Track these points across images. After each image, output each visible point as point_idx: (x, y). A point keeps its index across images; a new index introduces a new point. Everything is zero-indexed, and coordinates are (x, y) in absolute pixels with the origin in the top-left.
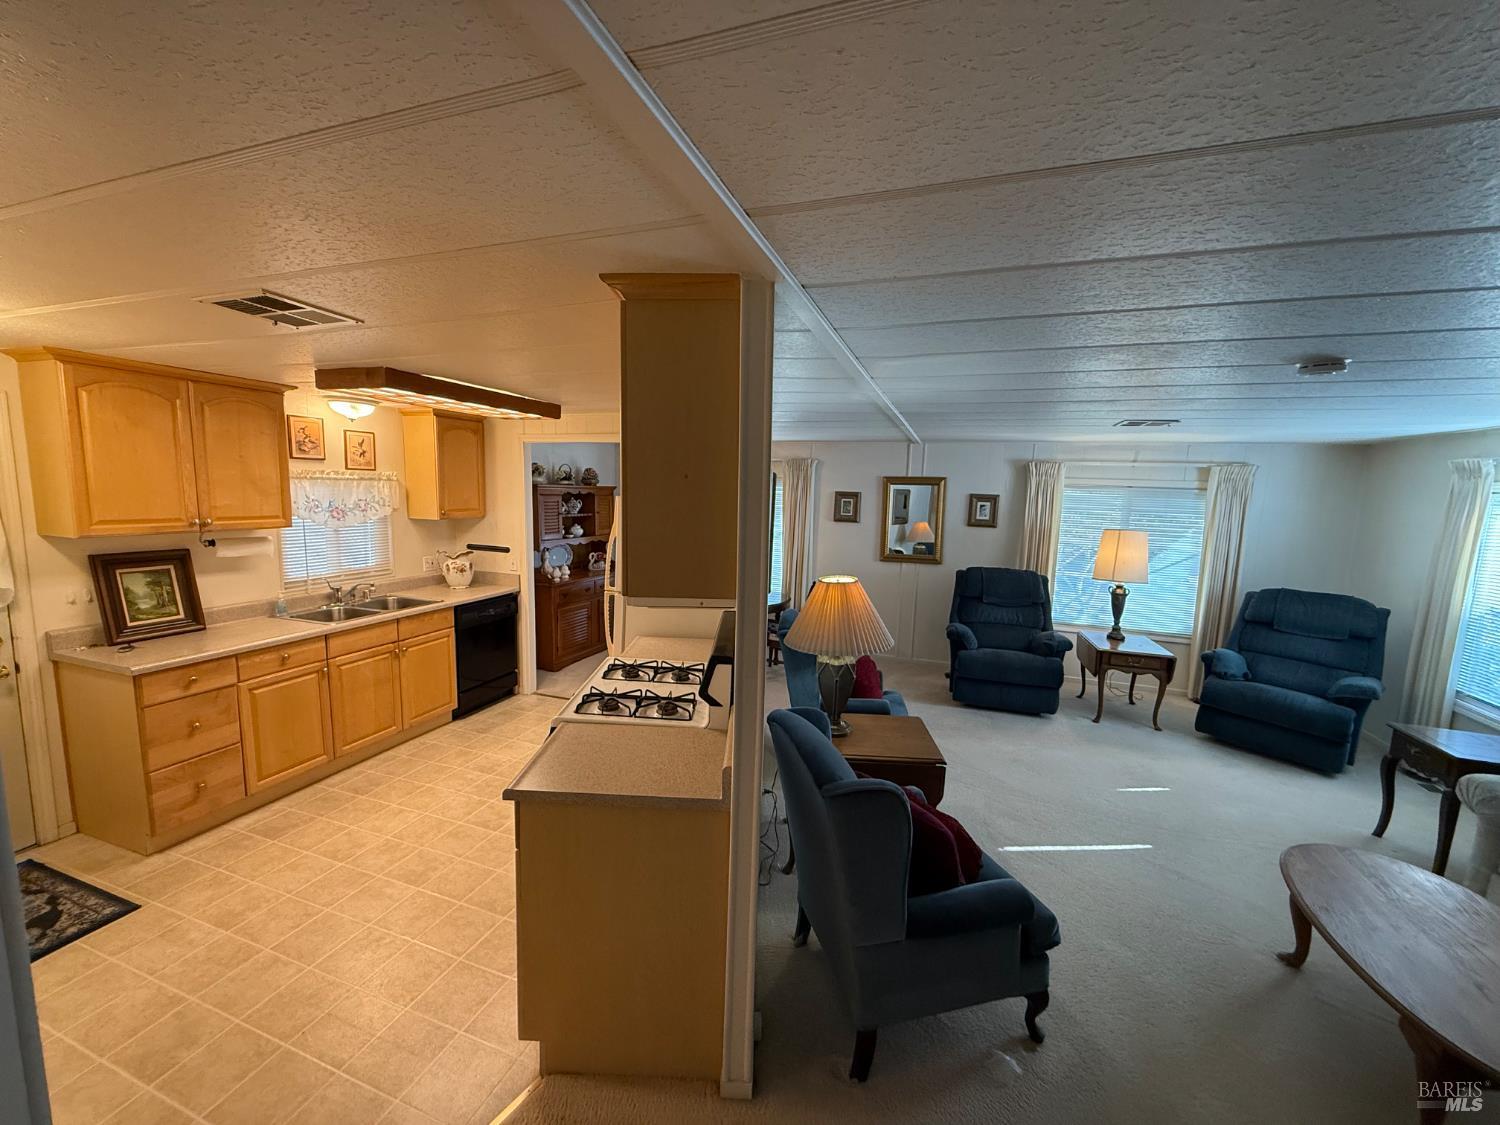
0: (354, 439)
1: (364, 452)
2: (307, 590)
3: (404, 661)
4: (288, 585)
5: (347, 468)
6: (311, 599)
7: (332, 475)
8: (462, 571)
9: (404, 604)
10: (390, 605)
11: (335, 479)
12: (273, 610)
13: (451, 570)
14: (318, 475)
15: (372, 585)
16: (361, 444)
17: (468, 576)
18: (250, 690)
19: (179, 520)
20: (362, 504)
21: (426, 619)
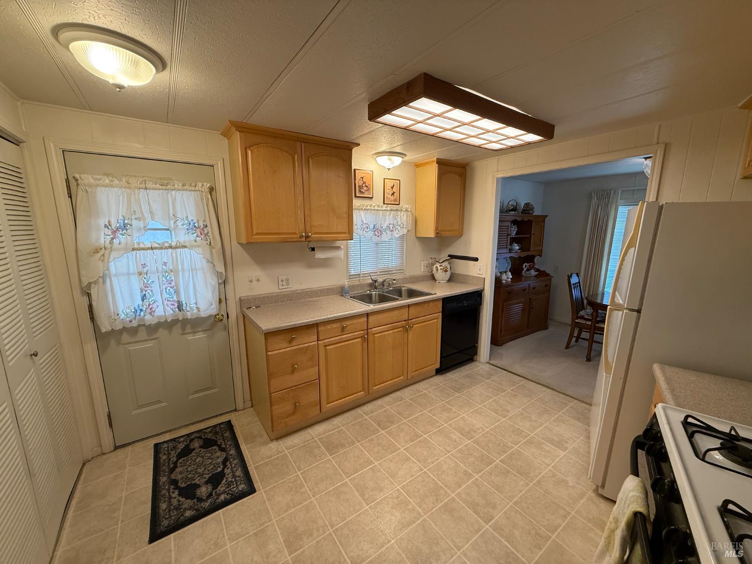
1: (394, 193)
2: (360, 280)
3: (410, 333)
4: (351, 277)
5: (384, 204)
6: (361, 286)
7: (376, 208)
8: (446, 271)
9: (412, 293)
10: (403, 293)
11: (378, 210)
12: (342, 292)
13: (439, 271)
14: (369, 208)
15: (394, 280)
16: (392, 187)
17: (448, 274)
18: (325, 346)
19: (295, 233)
20: (391, 226)
21: (425, 306)
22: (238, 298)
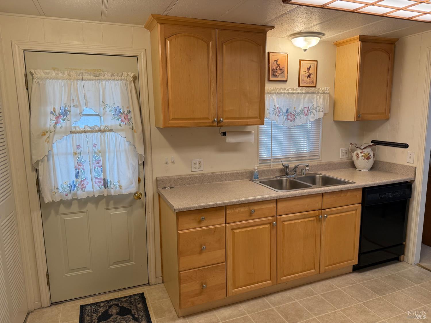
0: (305, 65)
1: (310, 74)
2: (270, 165)
3: (324, 224)
4: (262, 161)
5: (299, 86)
6: (272, 171)
7: (290, 91)
8: (368, 158)
9: (327, 181)
10: (317, 180)
11: (292, 93)
12: (251, 176)
13: (360, 158)
14: (282, 91)
15: (307, 166)
16: (309, 69)
17: (371, 162)
18: (232, 229)
19: (207, 119)
20: (306, 110)
21: (342, 195)
22: (154, 178)
